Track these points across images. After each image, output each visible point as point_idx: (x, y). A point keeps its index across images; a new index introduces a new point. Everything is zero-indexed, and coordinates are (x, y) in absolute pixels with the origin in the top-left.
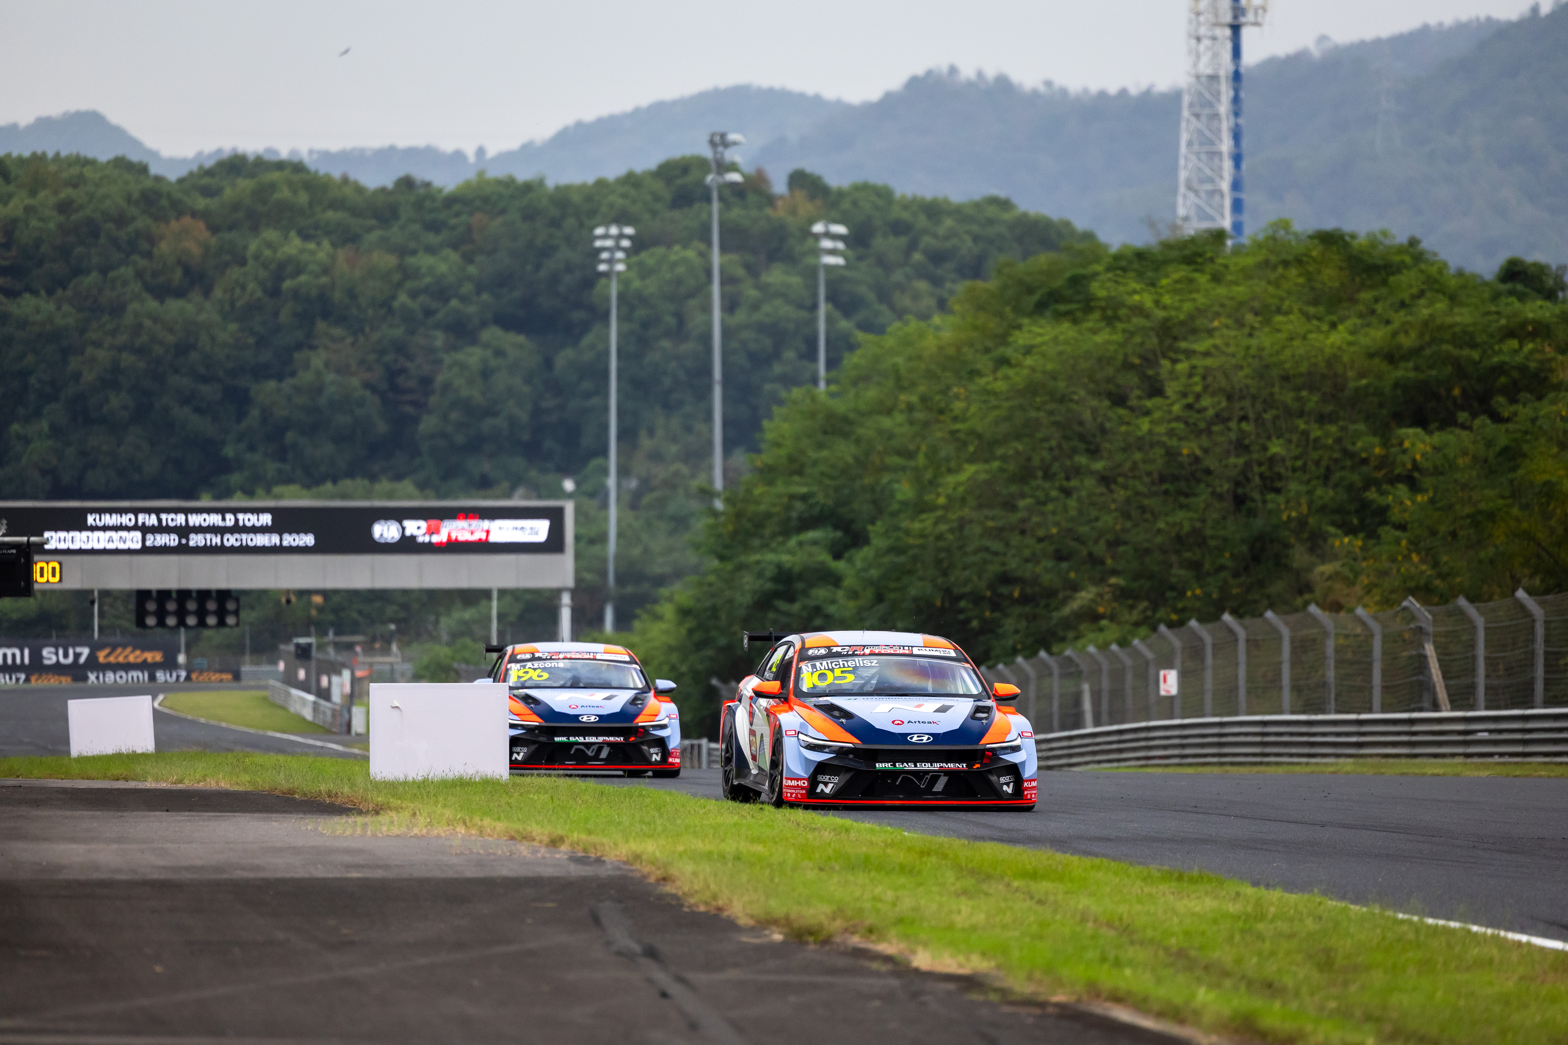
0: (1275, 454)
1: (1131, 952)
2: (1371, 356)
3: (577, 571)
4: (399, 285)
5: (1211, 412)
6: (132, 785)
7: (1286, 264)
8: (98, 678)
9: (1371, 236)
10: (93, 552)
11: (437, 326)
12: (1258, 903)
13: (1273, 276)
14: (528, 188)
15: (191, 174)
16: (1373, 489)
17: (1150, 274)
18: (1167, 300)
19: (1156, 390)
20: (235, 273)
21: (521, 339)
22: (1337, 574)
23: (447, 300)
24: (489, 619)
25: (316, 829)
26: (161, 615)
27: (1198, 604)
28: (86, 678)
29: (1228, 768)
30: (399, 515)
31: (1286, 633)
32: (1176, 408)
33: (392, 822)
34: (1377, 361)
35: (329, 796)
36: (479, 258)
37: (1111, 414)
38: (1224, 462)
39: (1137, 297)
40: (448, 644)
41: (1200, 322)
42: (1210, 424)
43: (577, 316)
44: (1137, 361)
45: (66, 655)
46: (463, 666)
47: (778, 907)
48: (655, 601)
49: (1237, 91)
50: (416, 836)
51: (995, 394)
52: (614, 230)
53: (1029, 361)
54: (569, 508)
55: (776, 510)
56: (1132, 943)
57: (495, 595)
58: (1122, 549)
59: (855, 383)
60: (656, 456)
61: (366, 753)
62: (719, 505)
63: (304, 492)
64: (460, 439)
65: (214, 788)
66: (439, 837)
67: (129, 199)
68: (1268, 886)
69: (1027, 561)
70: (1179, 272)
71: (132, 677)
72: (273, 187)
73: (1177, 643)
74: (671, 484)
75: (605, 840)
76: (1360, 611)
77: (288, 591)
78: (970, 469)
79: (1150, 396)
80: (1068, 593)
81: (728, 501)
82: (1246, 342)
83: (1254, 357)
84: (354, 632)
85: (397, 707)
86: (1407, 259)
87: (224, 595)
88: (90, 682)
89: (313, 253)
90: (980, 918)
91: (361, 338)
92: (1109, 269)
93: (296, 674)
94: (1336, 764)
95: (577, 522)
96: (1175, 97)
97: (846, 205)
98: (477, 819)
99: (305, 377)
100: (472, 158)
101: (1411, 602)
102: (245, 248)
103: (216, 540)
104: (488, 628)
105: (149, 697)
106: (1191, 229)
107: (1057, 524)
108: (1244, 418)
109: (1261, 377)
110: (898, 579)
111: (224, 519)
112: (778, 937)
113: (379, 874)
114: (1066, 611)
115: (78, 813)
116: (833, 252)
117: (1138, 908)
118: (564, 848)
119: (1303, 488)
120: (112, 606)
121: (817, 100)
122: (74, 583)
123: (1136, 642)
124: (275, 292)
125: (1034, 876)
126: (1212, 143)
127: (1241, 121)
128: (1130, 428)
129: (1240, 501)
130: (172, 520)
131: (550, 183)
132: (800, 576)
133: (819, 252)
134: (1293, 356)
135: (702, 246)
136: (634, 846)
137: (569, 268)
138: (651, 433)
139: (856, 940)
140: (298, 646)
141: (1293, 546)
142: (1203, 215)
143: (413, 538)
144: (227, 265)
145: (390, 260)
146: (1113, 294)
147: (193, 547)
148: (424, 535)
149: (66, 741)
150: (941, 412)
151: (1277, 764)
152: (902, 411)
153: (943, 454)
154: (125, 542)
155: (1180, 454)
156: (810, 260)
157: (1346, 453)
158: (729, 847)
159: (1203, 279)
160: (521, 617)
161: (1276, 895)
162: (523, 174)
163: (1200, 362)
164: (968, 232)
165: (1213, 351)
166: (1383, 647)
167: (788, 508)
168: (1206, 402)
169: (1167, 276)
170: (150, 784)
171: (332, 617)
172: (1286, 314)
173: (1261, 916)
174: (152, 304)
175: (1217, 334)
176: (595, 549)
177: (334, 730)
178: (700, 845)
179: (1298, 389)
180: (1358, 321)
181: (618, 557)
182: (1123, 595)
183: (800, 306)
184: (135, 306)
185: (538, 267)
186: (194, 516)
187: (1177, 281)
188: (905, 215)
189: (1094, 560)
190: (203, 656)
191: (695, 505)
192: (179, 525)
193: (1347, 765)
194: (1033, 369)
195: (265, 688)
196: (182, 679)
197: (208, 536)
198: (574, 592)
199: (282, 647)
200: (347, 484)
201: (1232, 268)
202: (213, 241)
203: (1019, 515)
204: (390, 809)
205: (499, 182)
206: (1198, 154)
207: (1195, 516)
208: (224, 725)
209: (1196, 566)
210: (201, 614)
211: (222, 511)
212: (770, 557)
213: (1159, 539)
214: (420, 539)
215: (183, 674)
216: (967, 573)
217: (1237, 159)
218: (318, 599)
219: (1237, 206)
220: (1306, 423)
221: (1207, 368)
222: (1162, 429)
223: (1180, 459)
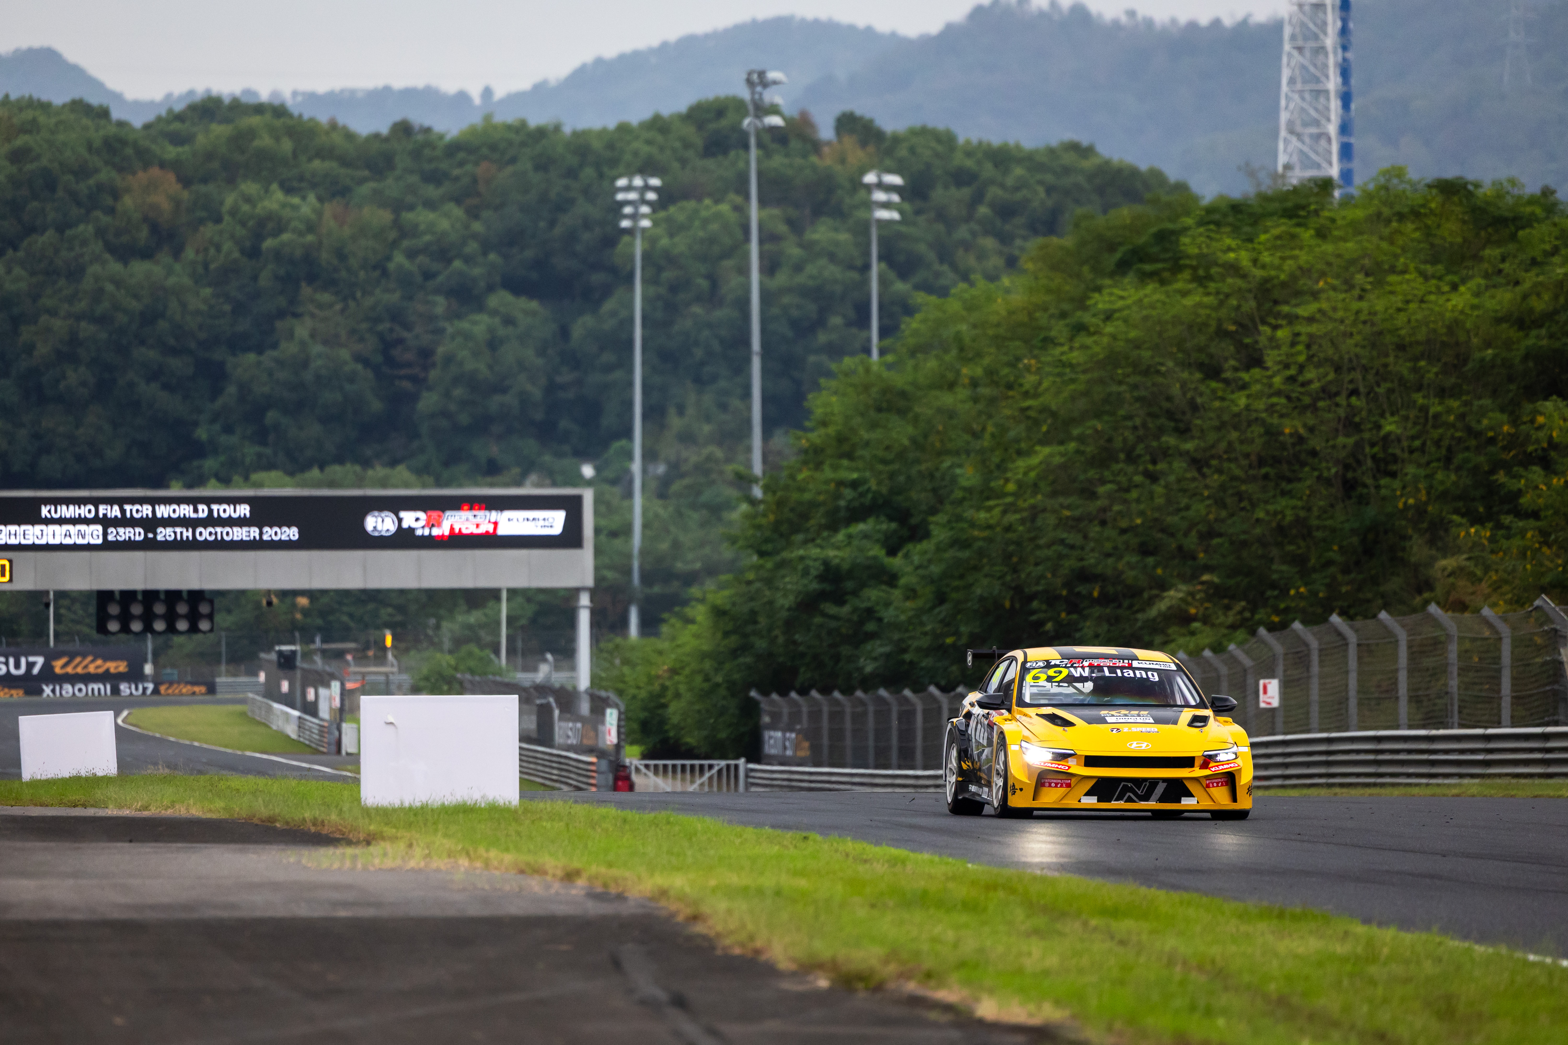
0: (1389, 434)
1: (1224, 1000)
2: (1498, 321)
3: (597, 569)
4: (395, 244)
5: (1316, 385)
6: (90, 812)
7: (1401, 217)
8: (53, 691)
9: (1497, 184)
10: (48, 547)
11: (437, 291)
12: (1370, 943)
13: (1386, 231)
14: (541, 133)
15: (159, 119)
16: (1502, 472)
17: (1247, 229)
18: (1266, 258)
19: (1255, 360)
20: (209, 231)
21: (534, 305)
22: (1461, 569)
23: (449, 261)
24: (498, 623)
25: (299, 862)
26: (125, 619)
27: (1302, 604)
28: (41, 691)
29: (1338, 790)
30: (395, 505)
31: (1403, 637)
32: (1277, 380)
33: (385, 854)
34: (1505, 326)
35: (314, 825)
36: (486, 214)
37: (1202, 388)
38: (1331, 443)
39: (1232, 255)
40: (451, 652)
41: (1304, 283)
42: (1316, 399)
43: (597, 278)
44: (1232, 328)
45: (17, 666)
46: (468, 676)
47: (823, 949)
48: (685, 603)
49: (1345, 21)
50: (412, 870)
51: (1071, 366)
52: (638, 182)
53: (1109, 329)
54: (588, 496)
55: (821, 498)
56: (1226, 989)
57: (504, 595)
58: (1216, 541)
59: (913, 353)
60: (687, 438)
61: (357, 776)
62: (757, 492)
63: (287, 479)
64: (464, 419)
65: (184, 816)
66: (438, 870)
67: (90, 147)
68: (1380, 924)
69: (1108, 555)
70: (1280, 227)
71: (93, 690)
72: (251, 134)
73: (1279, 648)
74: (703, 469)
75: (627, 874)
76: (1486, 611)
77: (269, 592)
78: (1044, 451)
79: (1247, 368)
80: (1155, 592)
81: (766, 489)
82: (1356, 305)
83: (1365, 322)
84: (343, 639)
85: (391, 723)
86: (1538, 211)
87: (196, 597)
88: (45, 695)
89: (295, 208)
90: (1053, 961)
91: (352, 304)
92: (1201, 223)
93: (279, 686)
94: (1460, 785)
95: (596, 513)
96: (1275, 28)
97: (902, 152)
98: (482, 850)
99: (289, 349)
100: (477, 101)
101: (1545, 601)
102: (222, 203)
103: (188, 534)
104: (497, 633)
105: (111, 714)
106: (1296, 177)
107: (1142, 513)
108: (1354, 392)
109: (1373, 345)
110: (962, 577)
111: (196, 510)
112: (823, 983)
113: (369, 912)
114: (1153, 612)
115: (29, 845)
116: (886, 205)
117: (1233, 949)
118: (581, 882)
119: (1422, 472)
120: (69, 609)
121: (869, 32)
122: (26, 583)
123: (1232, 647)
124: (253, 252)
125: (1114, 912)
126: (1318, 80)
127: (1349, 55)
128: (1226, 404)
129: (1349, 486)
130: (137, 511)
131: (567, 130)
132: (850, 573)
133: (870, 205)
134: (1409, 321)
135: (738, 200)
136: (660, 880)
137: (587, 225)
138: (681, 410)
139: (911, 987)
140: (280, 654)
141: (1410, 538)
142: (1306, 162)
143: (411, 530)
144: (202, 221)
145: (385, 216)
146: (1205, 251)
147: (161, 542)
148: (423, 527)
149: (16, 762)
150: (1010, 386)
151: (1393, 785)
152: (964, 386)
153: (1012, 434)
154: (83, 537)
155: (1282, 433)
156: (861, 214)
157: (1469, 430)
158: (768, 881)
159: (1307, 235)
160: (533, 621)
161: (1388, 935)
162: (535, 119)
163: (1304, 329)
164: (1040, 182)
165: (1318, 316)
166: (1512, 653)
167: (837, 496)
168: (1310, 374)
169: (1266, 232)
170: (111, 811)
171: (319, 622)
172: (1404, 272)
173: (1372, 958)
174: (115, 267)
175: (1323, 296)
176: (618, 543)
177: (322, 749)
178: (734, 879)
179: (1416, 359)
180: (1482, 282)
181: (643, 552)
182: (1217, 593)
183: (851, 267)
184: (94, 269)
185: (552, 223)
186: (162, 507)
187: (1278, 237)
188: (969, 163)
189: (1185, 555)
190: (173, 666)
191: (731, 492)
192: (145, 516)
193: (1472, 786)
194: (1114, 337)
195: (243, 701)
196: (149, 692)
197: (178, 530)
198: (594, 593)
199: (263, 655)
200: (336, 470)
201: (1340, 222)
202: (185, 195)
203: (1099, 503)
204: (383, 838)
205: (509, 127)
206: (1301, 92)
207: (1299, 503)
208: (196, 744)
209: (1300, 561)
210: (171, 618)
211: (194, 502)
212: (814, 552)
213: (1258, 531)
214: (419, 532)
215: (150, 686)
216: (1040, 568)
217: (1346, 99)
218: (303, 601)
219: (1346, 151)
220: (1424, 397)
221: (1311, 336)
222: (1260, 405)
223: (1281, 438)
